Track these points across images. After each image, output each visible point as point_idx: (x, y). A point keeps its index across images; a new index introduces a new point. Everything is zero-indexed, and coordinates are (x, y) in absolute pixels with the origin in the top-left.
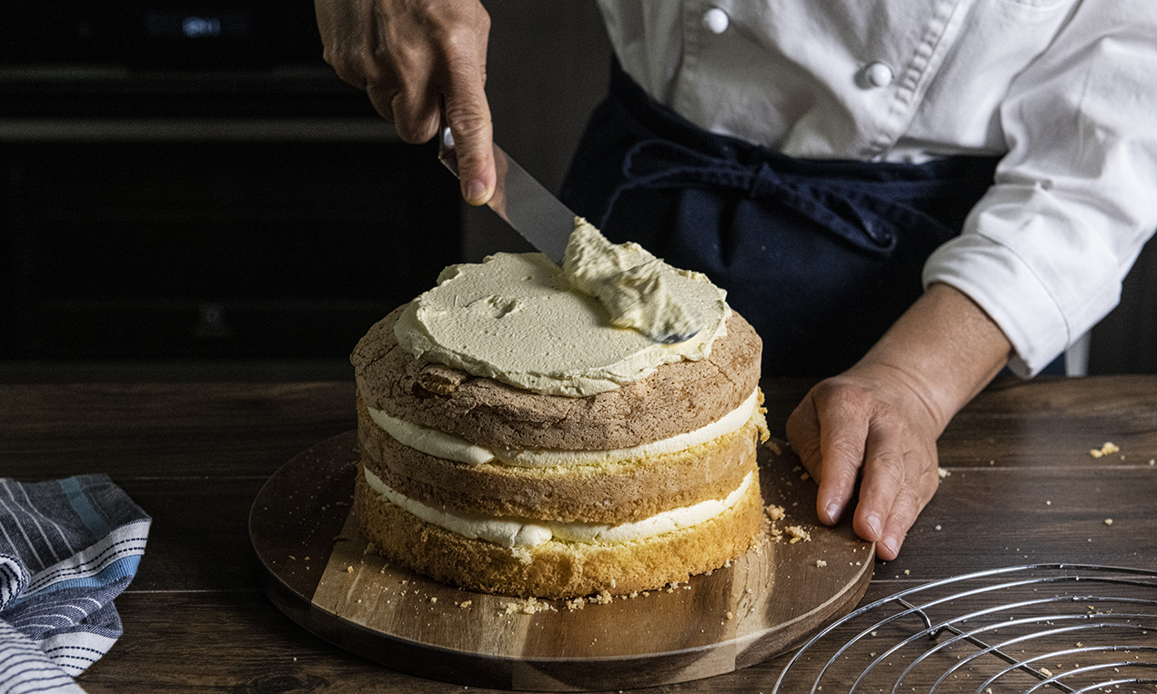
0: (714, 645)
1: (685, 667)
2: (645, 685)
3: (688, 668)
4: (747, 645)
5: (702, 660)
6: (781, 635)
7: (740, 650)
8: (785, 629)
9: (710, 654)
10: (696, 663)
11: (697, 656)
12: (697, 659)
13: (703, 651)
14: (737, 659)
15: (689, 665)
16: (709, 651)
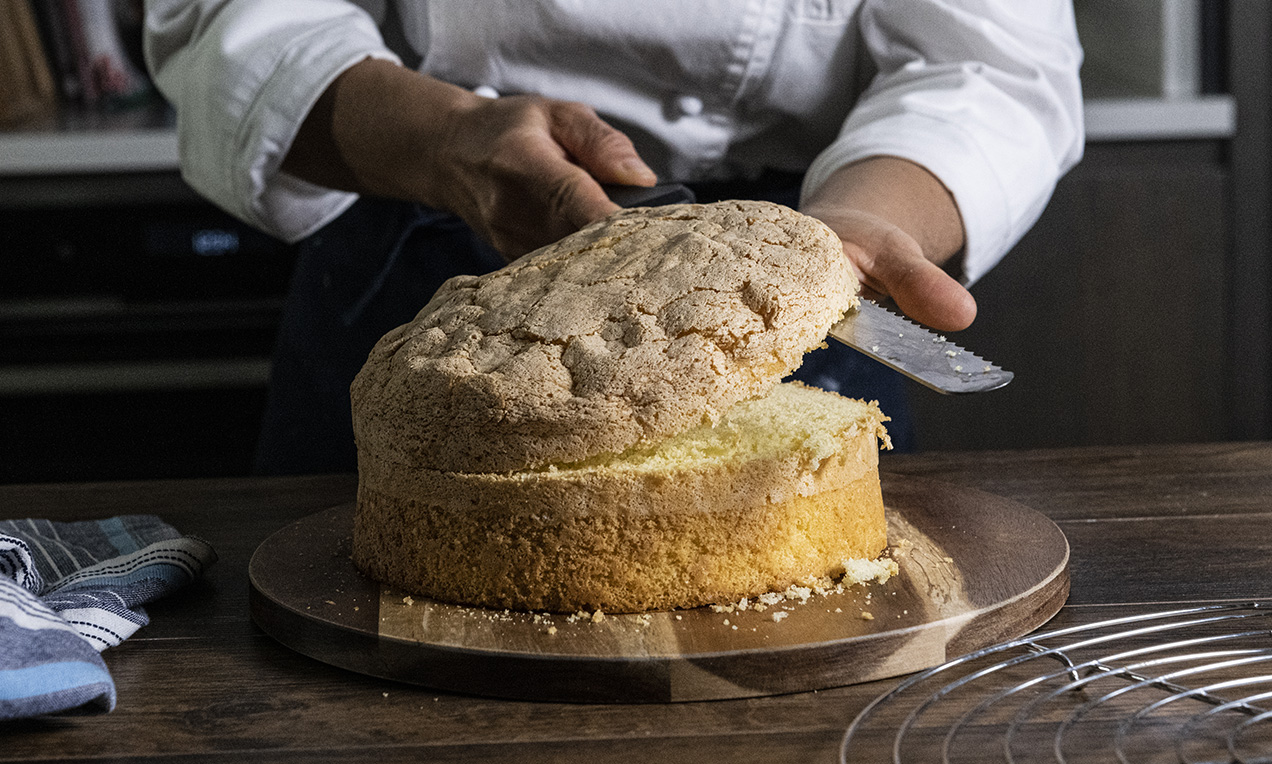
0: (920, 627)
1: (887, 655)
2: (839, 683)
3: (891, 658)
4: (958, 629)
5: (906, 646)
6: (994, 619)
7: (950, 634)
8: (998, 612)
9: (916, 638)
10: (900, 650)
11: (901, 641)
12: (901, 646)
13: (907, 635)
14: (947, 648)
15: (892, 653)
16: (914, 634)
